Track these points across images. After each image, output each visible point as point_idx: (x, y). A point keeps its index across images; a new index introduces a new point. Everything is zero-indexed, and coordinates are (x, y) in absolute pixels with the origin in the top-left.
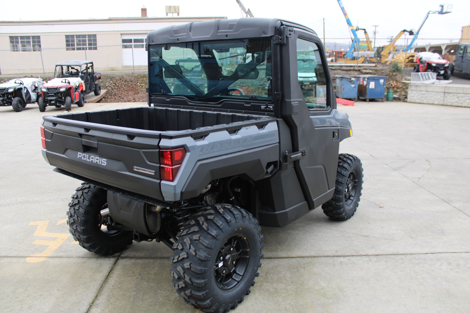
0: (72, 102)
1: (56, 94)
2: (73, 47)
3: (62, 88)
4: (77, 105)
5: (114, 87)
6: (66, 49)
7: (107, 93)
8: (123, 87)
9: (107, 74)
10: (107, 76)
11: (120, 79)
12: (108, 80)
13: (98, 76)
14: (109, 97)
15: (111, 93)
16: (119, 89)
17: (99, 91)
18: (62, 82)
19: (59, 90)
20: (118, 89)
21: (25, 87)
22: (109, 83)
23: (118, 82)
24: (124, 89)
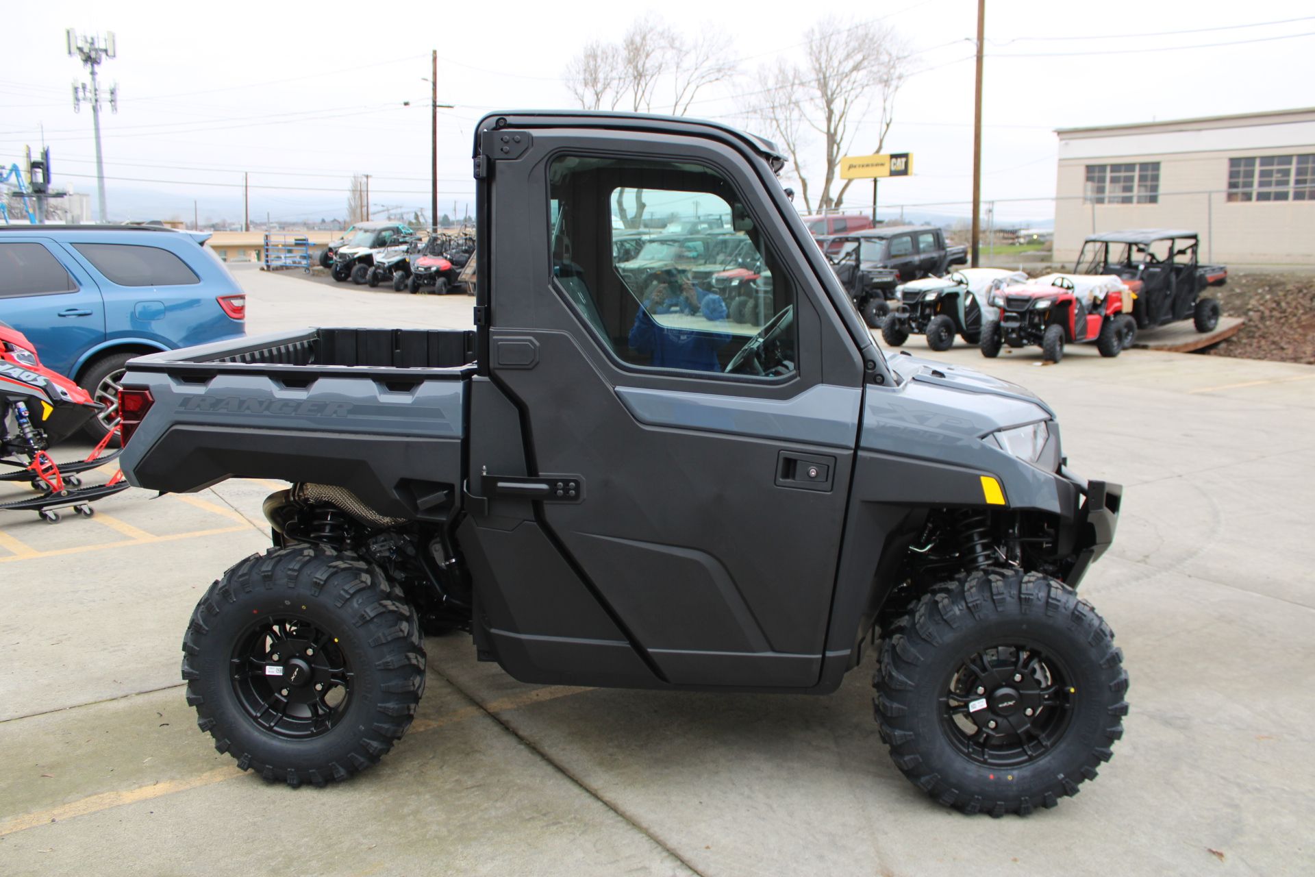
0: (1068, 338)
1: (1022, 315)
2: (1247, 190)
3: (1044, 300)
4: (1095, 351)
5: (1271, 311)
6: (1224, 196)
7: (1238, 329)
8: (1298, 315)
9: (1265, 273)
10: (1263, 277)
11: (1297, 291)
12: (1260, 291)
13: (1210, 276)
14: (1244, 341)
15: (1254, 329)
16: (1282, 321)
17: (1213, 321)
18: (1053, 284)
19: (1034, 306)
20: (1281, 318)
21: (968, 293)
22: (1258, 301)
23: (1290, 298)
24: (1298, 321)
